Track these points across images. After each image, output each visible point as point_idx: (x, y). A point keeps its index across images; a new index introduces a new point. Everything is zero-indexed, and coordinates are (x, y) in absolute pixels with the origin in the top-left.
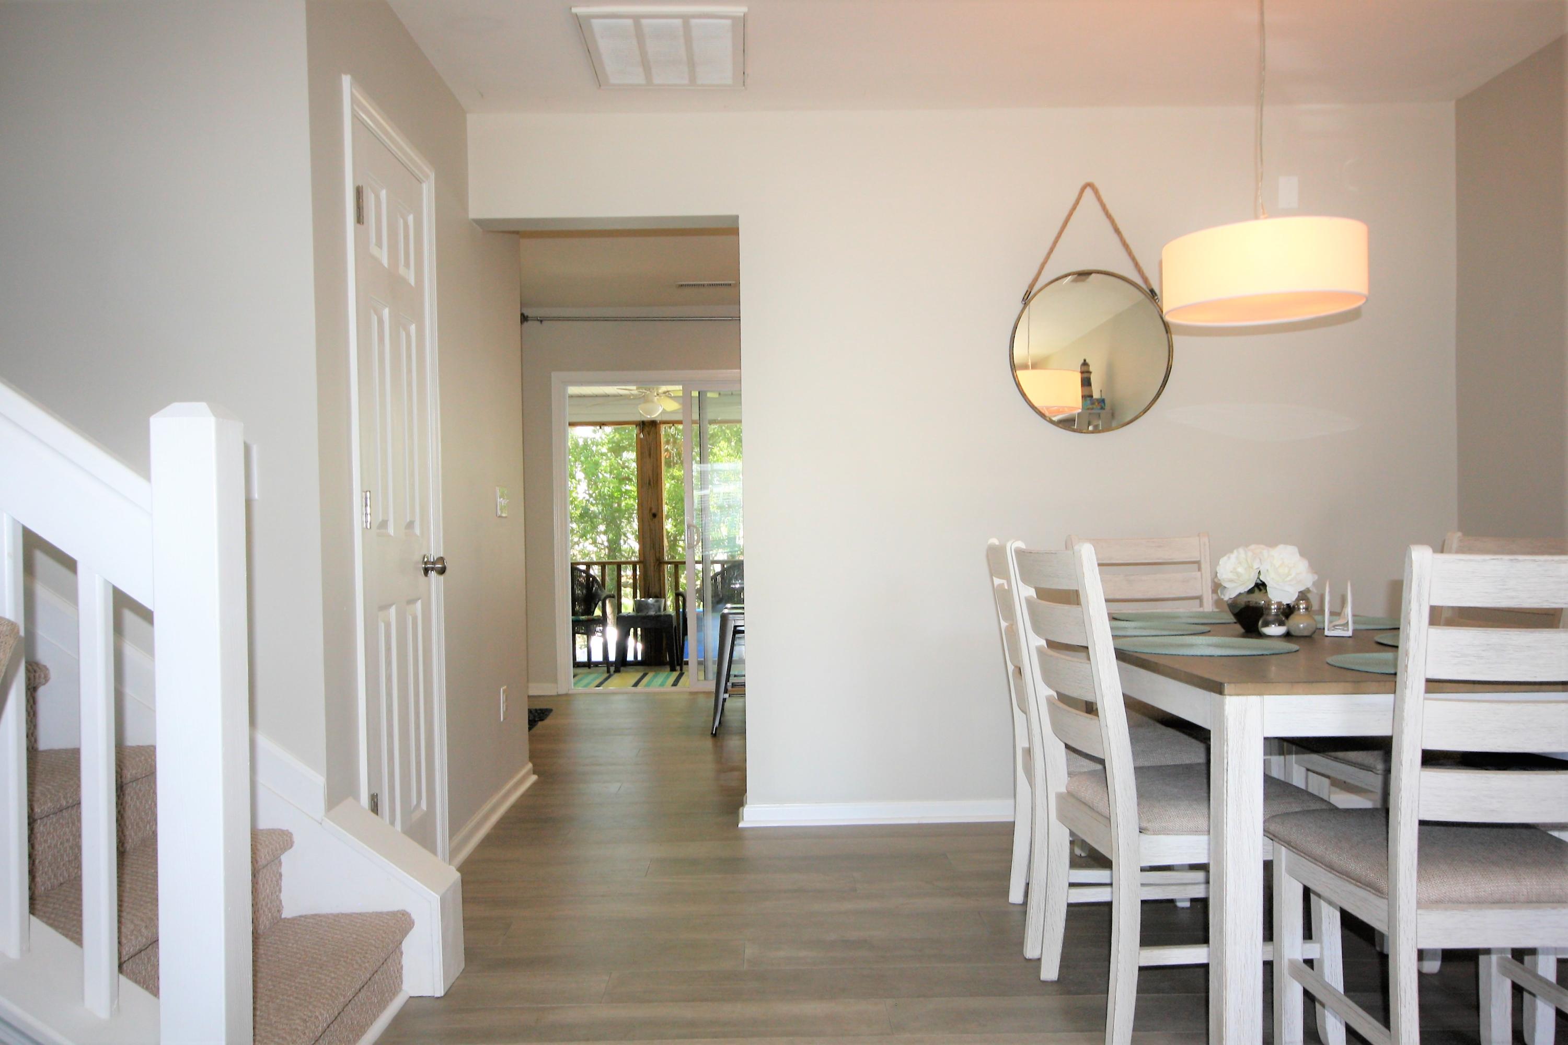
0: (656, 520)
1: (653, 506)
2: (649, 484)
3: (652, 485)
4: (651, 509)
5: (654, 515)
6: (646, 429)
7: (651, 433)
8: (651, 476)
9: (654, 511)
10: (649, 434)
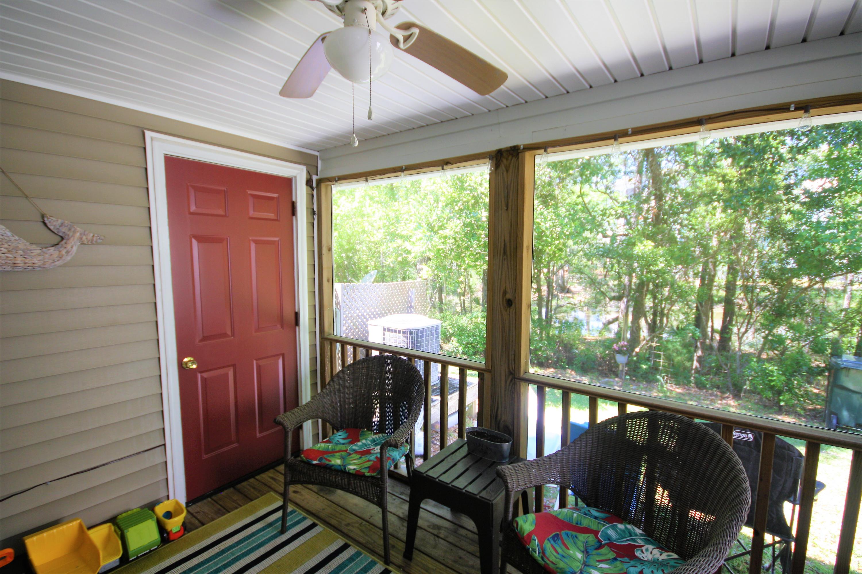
0: (512, 310)
1: (508, 290)
2: (505, 253)
3: (509, 254)
4: (505, 293)
5: (510, 303)
6: (504, 163)
7: (511, 166)
8: (507, 239)
9: (509, 296)
10: (507, 171)
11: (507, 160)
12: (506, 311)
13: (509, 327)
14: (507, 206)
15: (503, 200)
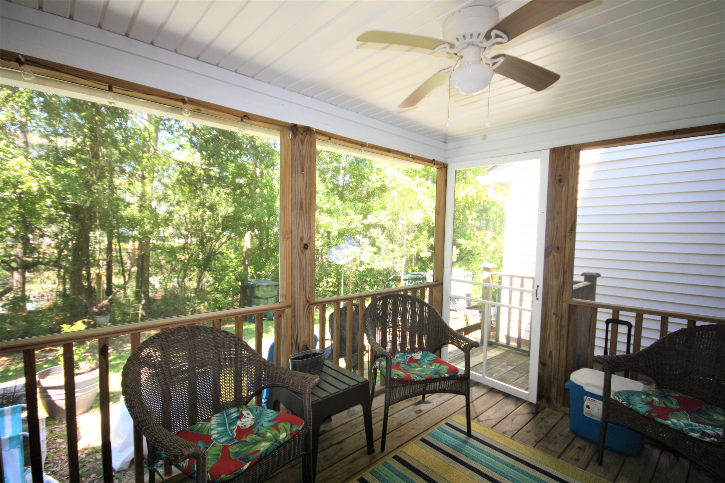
0: (308, 252)
1: (305, 237)
2: (301, 207)
3: (304, 209)
4: (302, 239)
5: (306, 247)
6: (299, 136)
7: (306, 140)
8: (303, 197)
9: (305, 241)
10: (302, 143)
11: (302, 134)
12: (303, 253)
13: (306, 265)
14: (303, 170)
15: (299, 165)
